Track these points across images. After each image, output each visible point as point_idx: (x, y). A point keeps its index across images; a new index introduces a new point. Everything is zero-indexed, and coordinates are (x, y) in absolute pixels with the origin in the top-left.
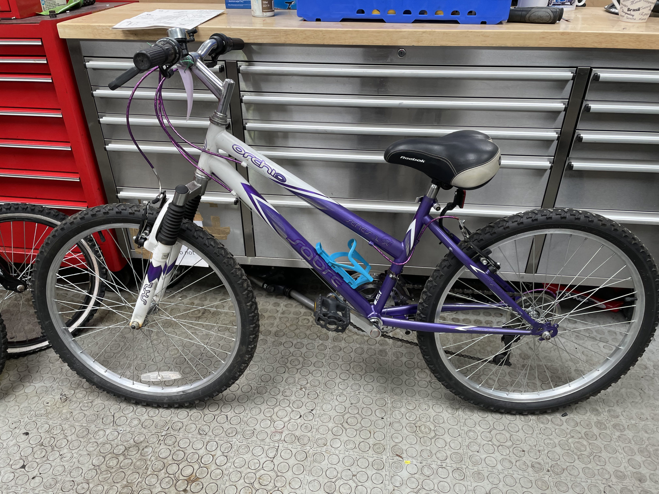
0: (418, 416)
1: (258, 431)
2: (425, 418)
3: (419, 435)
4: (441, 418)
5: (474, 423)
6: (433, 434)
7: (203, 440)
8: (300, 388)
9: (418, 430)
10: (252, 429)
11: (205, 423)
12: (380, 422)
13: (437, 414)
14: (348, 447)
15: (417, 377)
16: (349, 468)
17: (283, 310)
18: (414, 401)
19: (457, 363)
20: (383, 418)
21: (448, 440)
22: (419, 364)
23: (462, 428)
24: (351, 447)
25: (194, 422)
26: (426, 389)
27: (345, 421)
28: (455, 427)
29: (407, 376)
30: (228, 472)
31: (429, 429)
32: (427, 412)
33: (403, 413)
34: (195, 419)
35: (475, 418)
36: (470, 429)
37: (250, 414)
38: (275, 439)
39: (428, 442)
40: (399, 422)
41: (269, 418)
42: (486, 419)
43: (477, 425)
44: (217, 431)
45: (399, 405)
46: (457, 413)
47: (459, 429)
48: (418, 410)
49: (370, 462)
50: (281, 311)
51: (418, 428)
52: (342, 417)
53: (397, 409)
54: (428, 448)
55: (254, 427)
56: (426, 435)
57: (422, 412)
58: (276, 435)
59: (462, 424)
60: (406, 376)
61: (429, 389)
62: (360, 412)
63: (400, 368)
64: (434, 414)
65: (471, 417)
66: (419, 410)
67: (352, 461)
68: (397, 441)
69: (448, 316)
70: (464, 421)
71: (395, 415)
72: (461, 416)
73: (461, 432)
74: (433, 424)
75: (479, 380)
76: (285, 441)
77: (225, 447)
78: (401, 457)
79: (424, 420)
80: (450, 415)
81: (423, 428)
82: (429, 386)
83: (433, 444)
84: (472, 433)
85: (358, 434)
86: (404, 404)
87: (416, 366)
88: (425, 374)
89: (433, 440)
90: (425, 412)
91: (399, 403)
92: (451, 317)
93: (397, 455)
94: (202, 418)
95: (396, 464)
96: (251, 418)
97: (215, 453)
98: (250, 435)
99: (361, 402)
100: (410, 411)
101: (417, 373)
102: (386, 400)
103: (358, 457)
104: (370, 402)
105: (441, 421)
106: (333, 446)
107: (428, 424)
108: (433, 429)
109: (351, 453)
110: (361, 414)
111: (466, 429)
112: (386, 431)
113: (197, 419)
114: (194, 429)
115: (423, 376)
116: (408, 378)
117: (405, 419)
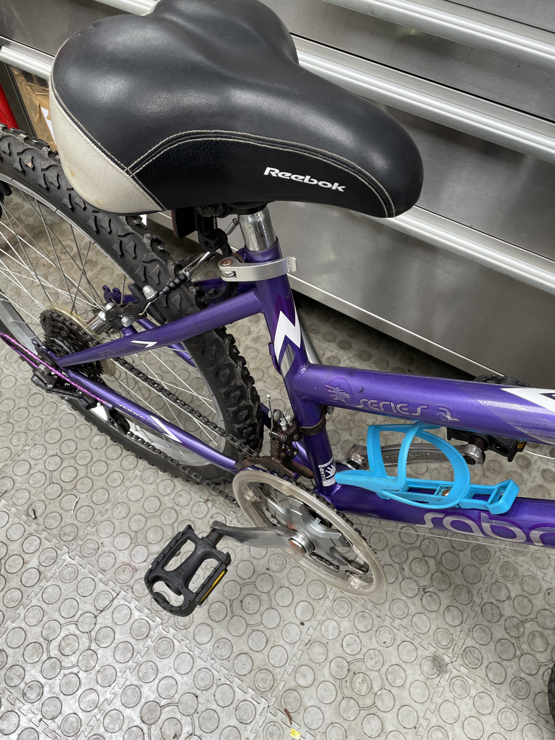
0: (364, 650)
1: (106, 549)
2: (374, 661)
3: (345, 690)
4: (403, 675)
5: (455, 716)
6: (369, 702)
7: (26, 526)
8: (206, 498)
9: (348, 679)
10: (100, 542)
11: (43, 497)
12: (294, 630)
13: (401, 663)
14: (218, 652)
15: (406, 568)
16: (198, 693)
17: (261, 333)
18: (374, 616)
19: (497, 572)
20: (302, 624)
21: (389, 727)
22: (426, 542)
23: (428, 715)
24: (223, 654)
25: (31, 489)
26: (408, 601)
27: (240, 598)
28: (418, 707)
29: (390, 556)
30: (28, 602)
31: (367, 687)
32: (384, 650)
33: (342, 630)
34: (35, 483)
35: (463, 708)
36: (443, 724)
37: (109, 513)
38: (120, 577)
39: (352, 711)
40: (325, 645)
41: (133, 534)
42: (483, 718)
43: (459, 723)
44: (52, 521)
45: (343, 612)
46: (437, 680)
47: (421, 714)
48: (371, 639)
49: (235, 700)
50: (254, 335)
51: (351, 674)
52: (239, 587)
53: (336, 618)
54: (346, 725)
55: (104, 540)
56: (355, 697)
57: (375, 645)
58: (127, 570)
59: (433, 707)
60: (387, 557)
61: (414, 604)
62: (272, 592)
63: (387, 535)
64: (395, 660)
65: (458, 702)
66: (374, 639)
67: (208, 682)
68: (302, 682)
69: (539, 462)
70: (440, 701)
71: (327, 630)
72: (441, 689)
73: (421, 721)
74: (382, 679)
75: (518, 630)
76: (132, 588)
77: (47, 555)
78: (291, 719)
79: (370, 664)
80: (422, 678)
81: (358, 679)
82: (418, 598)
83: (359, 720)
84: (440, 735)
85: (247, 634)
86: (353, 614)
87: (418, 544)
88: (425, 568)
89: (363, 713)
90: (380, 648)
91: (346, 606)
92: (544, 467)
93: (286, 710)
94: (45, 486)
95: (275, 728)
96: (108, 520)
97: (28, 559)
98: (89, 552)
99: (285, 572)
100: (356, 632)
101: (411, 559)
102: (328, 590)
103: (223, 680)
104: (299, 580)
105: (399, 682)
106: (197, 638)
107: (373, 675)
108: (376, 691)
109: (217, 665)
110: (273, 597)
111: (434, 721)
112: (293, 653)
113: (36, 486)
114: (24, 501)
115: (418, 570)
116: (390, 561)
117: (338, 645)
